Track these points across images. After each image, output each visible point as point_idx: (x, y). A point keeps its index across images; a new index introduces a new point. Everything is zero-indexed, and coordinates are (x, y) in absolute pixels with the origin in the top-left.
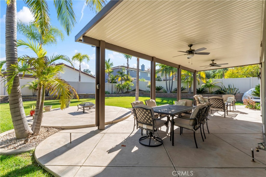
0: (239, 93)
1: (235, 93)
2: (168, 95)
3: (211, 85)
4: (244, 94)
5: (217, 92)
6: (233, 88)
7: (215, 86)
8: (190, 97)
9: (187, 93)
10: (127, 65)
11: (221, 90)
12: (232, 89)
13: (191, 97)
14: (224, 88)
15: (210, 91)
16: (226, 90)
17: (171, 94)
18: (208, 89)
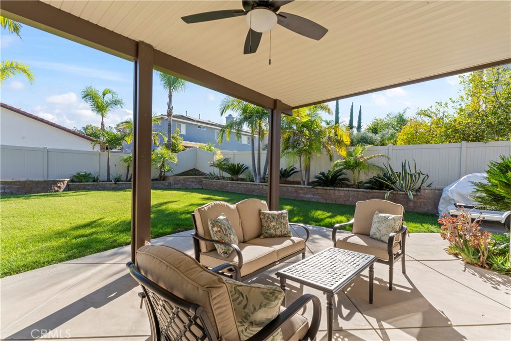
0: (429, 186)
1: (420, 188)
2: (254, 187)
3: (357, 164)
4: (442, 190)
5: (373, 182)
6: (413, 172)
7: (367, 166)
8: (304, 194)
9: (299, 183)
10: (169, 108)
11: (383, 179)
12: (411, 175)
13: (306, 194)
14: (390, 173)
15: (354, 180)
16: (396, 178)
17: (261, 186)
18: (348, 174)
